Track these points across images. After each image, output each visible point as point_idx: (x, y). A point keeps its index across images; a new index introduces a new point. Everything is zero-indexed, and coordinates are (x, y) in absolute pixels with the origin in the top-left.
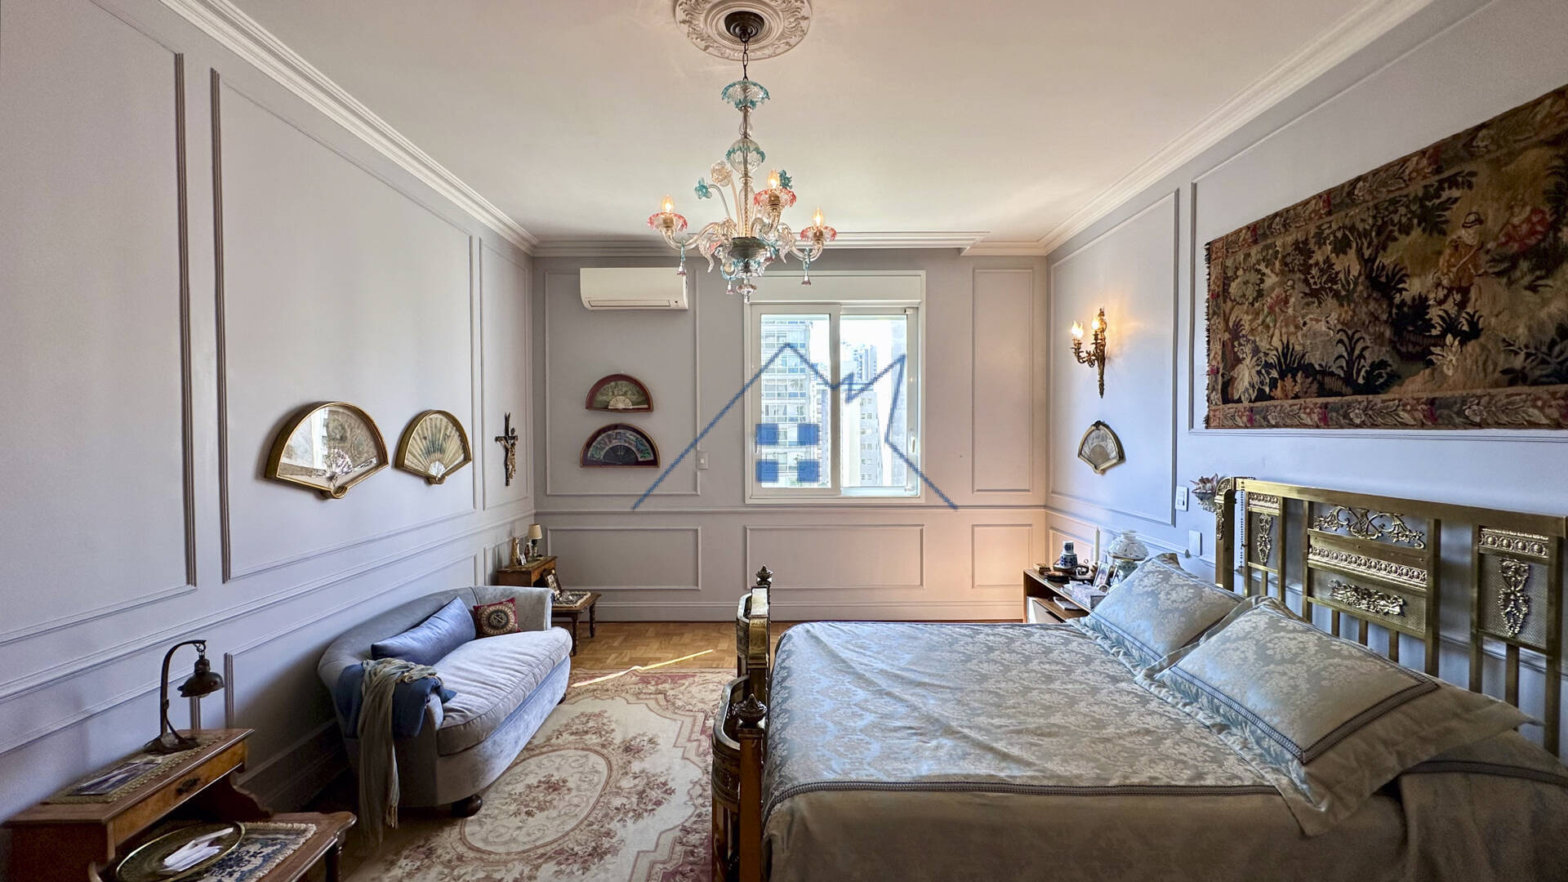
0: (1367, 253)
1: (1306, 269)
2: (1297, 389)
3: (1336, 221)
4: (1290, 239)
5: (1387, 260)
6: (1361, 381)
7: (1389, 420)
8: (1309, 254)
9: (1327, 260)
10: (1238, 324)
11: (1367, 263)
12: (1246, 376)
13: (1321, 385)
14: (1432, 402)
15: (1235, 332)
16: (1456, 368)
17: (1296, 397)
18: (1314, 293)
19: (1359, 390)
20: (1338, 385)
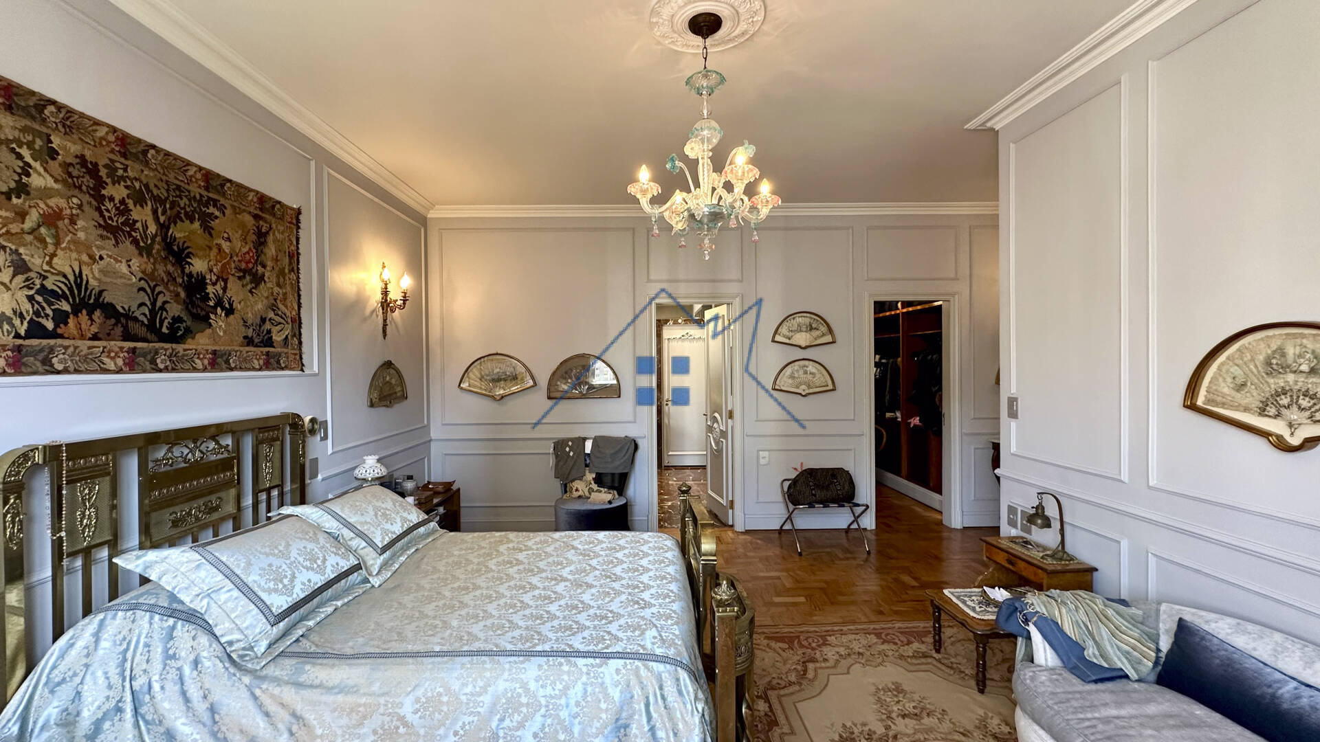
0: (162, 219)
1: (102, 198)
2: (94, 329)
5: (178, 233)
6: (165, 330)
8: (102, 182)
9: (122, 202)
11: (163, 228)
13: (125, 327)
14: (214, 353)
16: (225, 332)
17: (95, 337)
18: (106, 227)
19: (163, 338)
20: (142, 332)
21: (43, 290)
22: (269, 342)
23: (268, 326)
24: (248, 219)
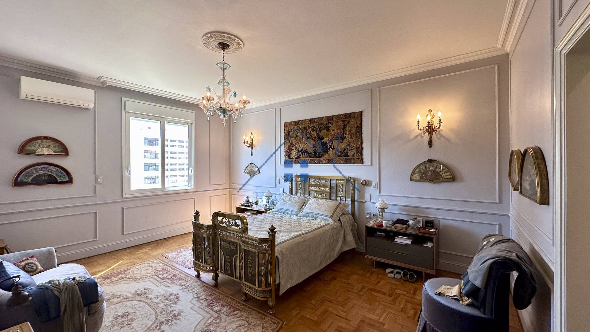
0: (317, 132)
1: (307, 133)
2: (305, 156)
3: (312, 125)
4: (303, 126)
5: (321, 134)
6: (317, 155)
7: (322, 163)
8: (307, 130)
9: (310, 132)
10: (292, 142)
11: (318, 134)
12: (294, 153)
13: (310, 155)
14: (328, 159)
15: (291, 143)
16: (331, 154)
17: (305, 158)
18: (308, 138)
19: (317, 157)
20: (313, 156)
21: (299, 151)
22: (348, 156)
23: (347, 151)
24: (341, 123)
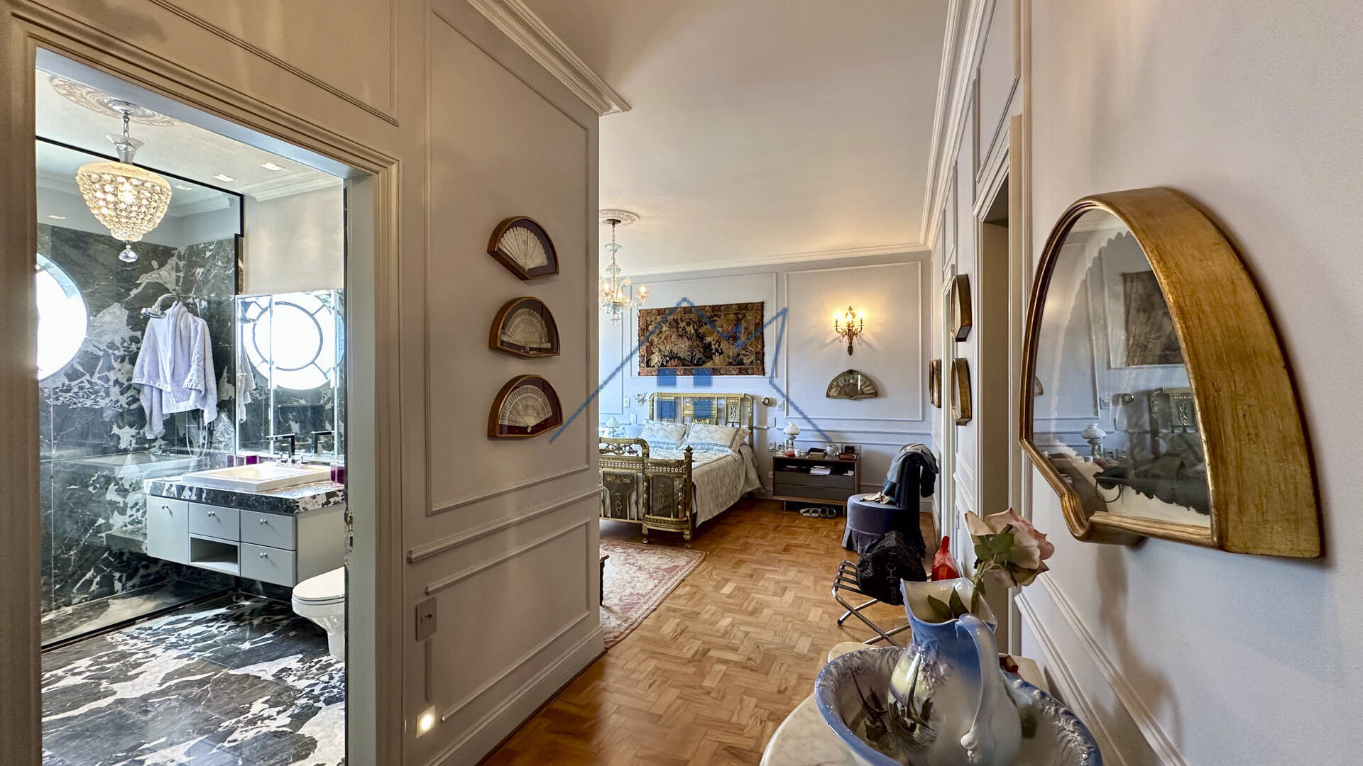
0: (696, 328)
1: (677, 328)
2: (675, 364)
3: (687, 316)
4: (672, 318)
5: (701, 331)
6: (695, 362)
8: (678, 324)
9: (684, 327)
10: (652, 341)
11: (696, 331)
12: (656, 359)
13: (683, 363)
14: (713, 369)
15: (652, 344)
16: (718, 361)
17: (675, 366)
18: (680, 336)
19: (694, 365)
20: (688, 363)
21: (664, 355)
22: (742, 363)
23: (741, 357)
24: (732, 316)
